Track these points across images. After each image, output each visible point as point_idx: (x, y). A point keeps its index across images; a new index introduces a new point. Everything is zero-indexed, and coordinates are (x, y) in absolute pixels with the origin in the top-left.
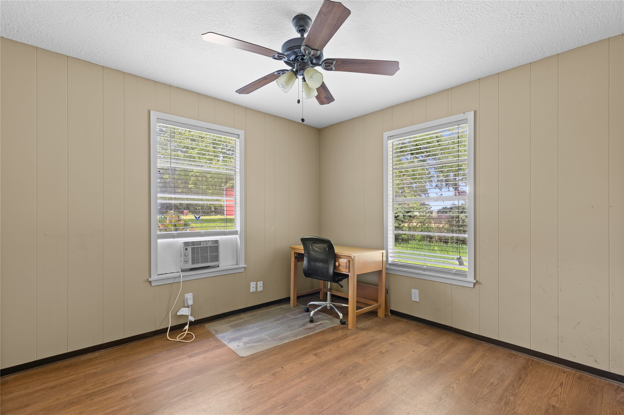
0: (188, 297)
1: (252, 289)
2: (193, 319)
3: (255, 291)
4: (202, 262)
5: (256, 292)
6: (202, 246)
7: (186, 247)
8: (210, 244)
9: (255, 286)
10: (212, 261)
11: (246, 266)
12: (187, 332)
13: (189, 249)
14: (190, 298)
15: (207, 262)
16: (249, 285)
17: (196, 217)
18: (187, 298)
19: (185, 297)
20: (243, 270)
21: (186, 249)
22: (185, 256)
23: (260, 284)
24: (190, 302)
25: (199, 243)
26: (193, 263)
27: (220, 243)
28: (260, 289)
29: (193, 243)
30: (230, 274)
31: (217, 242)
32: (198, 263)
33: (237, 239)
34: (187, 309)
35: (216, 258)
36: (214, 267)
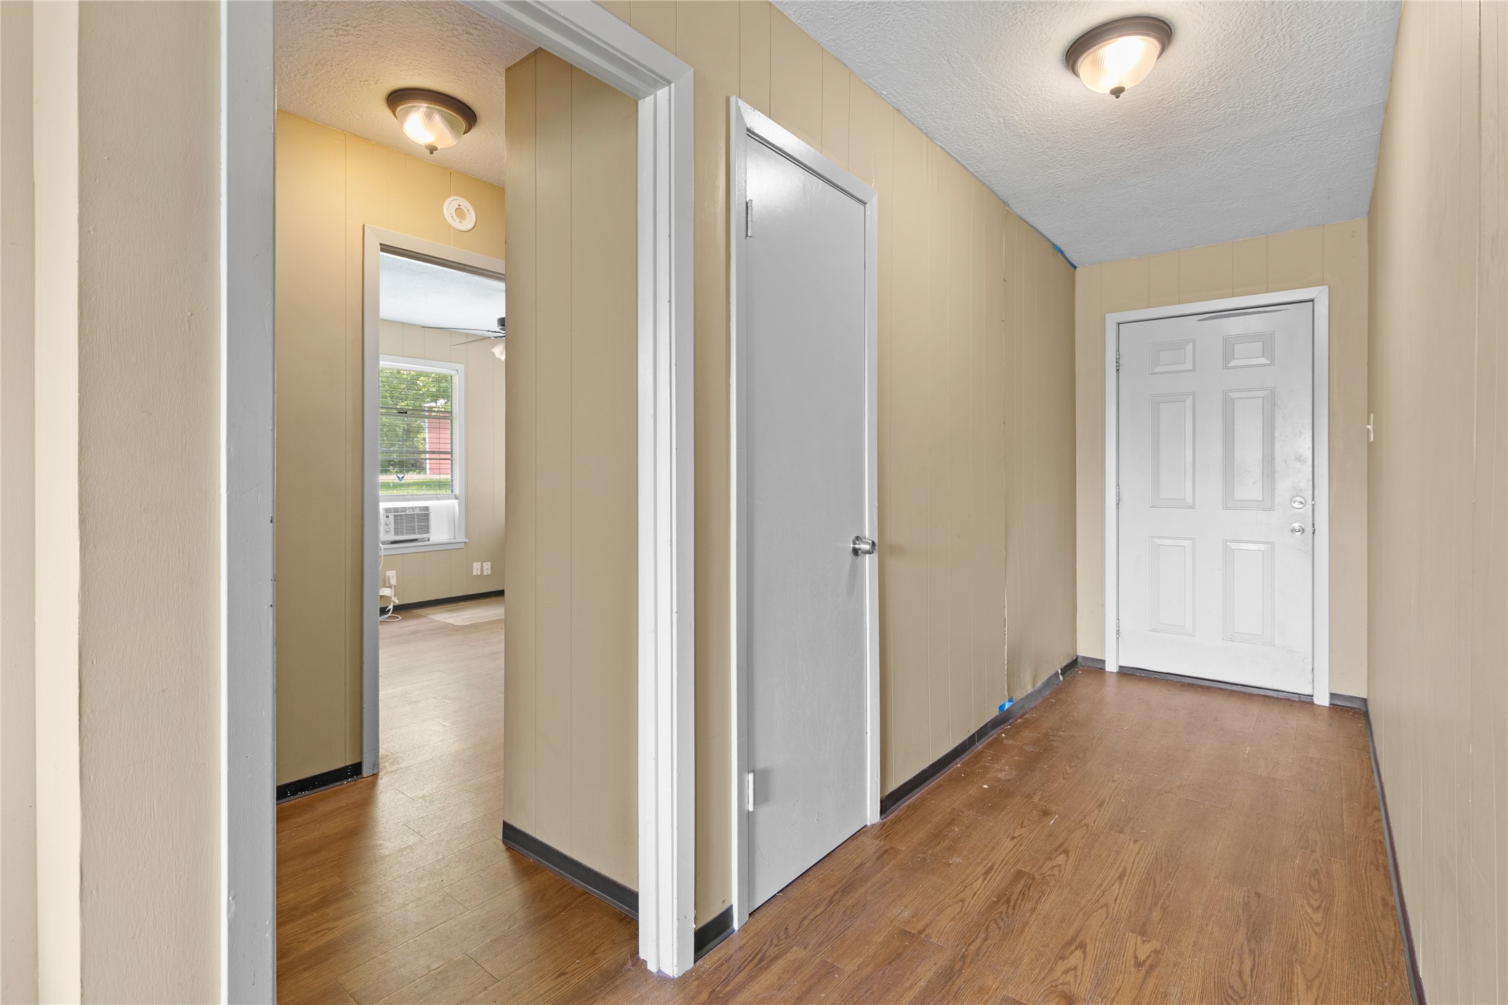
0: (391, 576)
1: (476, 571)
2: (397, 602)
3: (479, 574)
4: (407, 533)
5: (481, 576)
6: (407, 512)
7: (387, 514)
8: (417, 512)
9: (479, 567)
10: (419, 533)
11: (467, 540)
12: (389, 614)
13: (391, 516)
14: (393, 576)
15: (414, 533)
16: (472, 566)
17: (399, 478)
18: (389, 577)
19: (387, 575)
20: (462, 546)
21: (387, 517)
22: (386, 524)
23: (487, 565)
24: (393, 582)
25: (404, 509)
26: (396, 534)
27: (431, 510)
28: (487, 571)
29: (396, 510)
30: (445, 550)
31: (427, 508)
32: (402, 534)
33: (454, 505)
34: (389, 589)
35: (426, 529)
36: (422, 540)
